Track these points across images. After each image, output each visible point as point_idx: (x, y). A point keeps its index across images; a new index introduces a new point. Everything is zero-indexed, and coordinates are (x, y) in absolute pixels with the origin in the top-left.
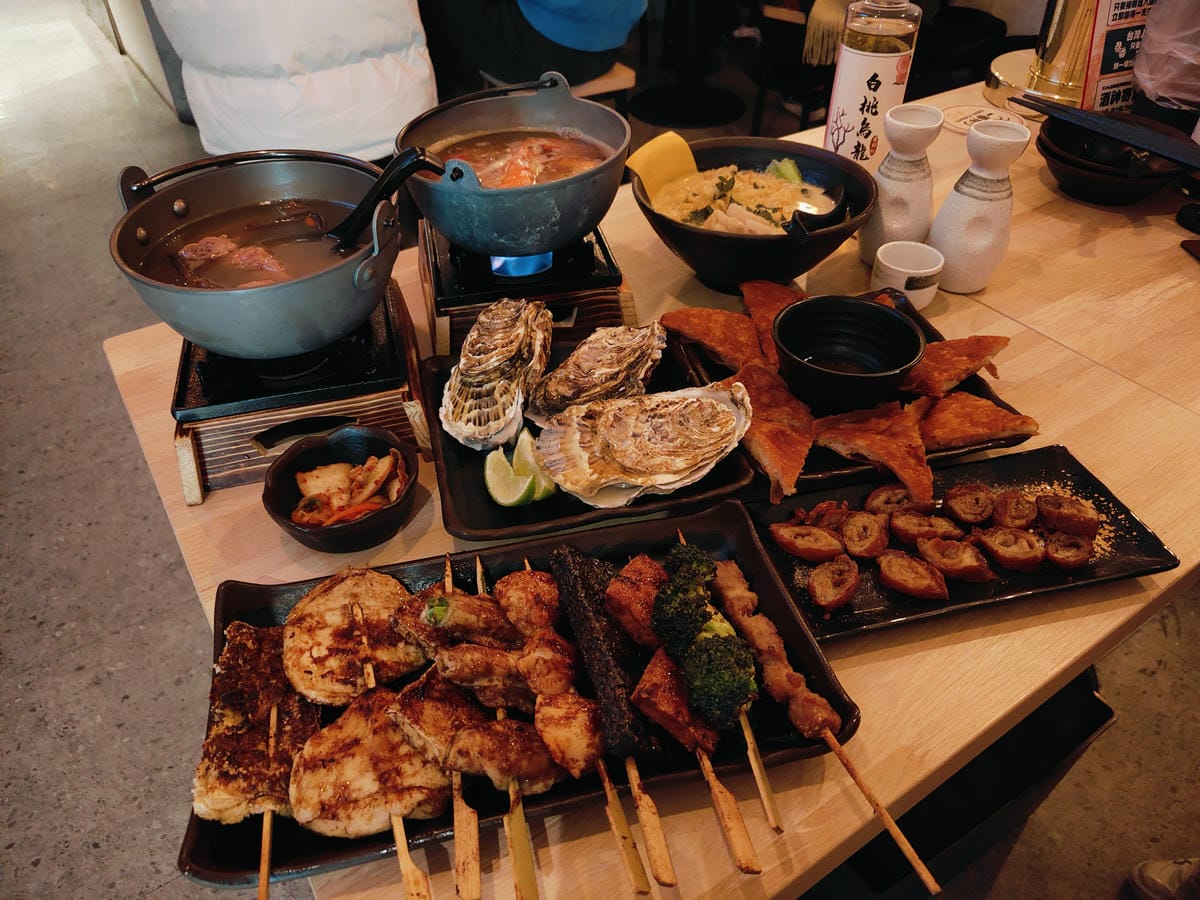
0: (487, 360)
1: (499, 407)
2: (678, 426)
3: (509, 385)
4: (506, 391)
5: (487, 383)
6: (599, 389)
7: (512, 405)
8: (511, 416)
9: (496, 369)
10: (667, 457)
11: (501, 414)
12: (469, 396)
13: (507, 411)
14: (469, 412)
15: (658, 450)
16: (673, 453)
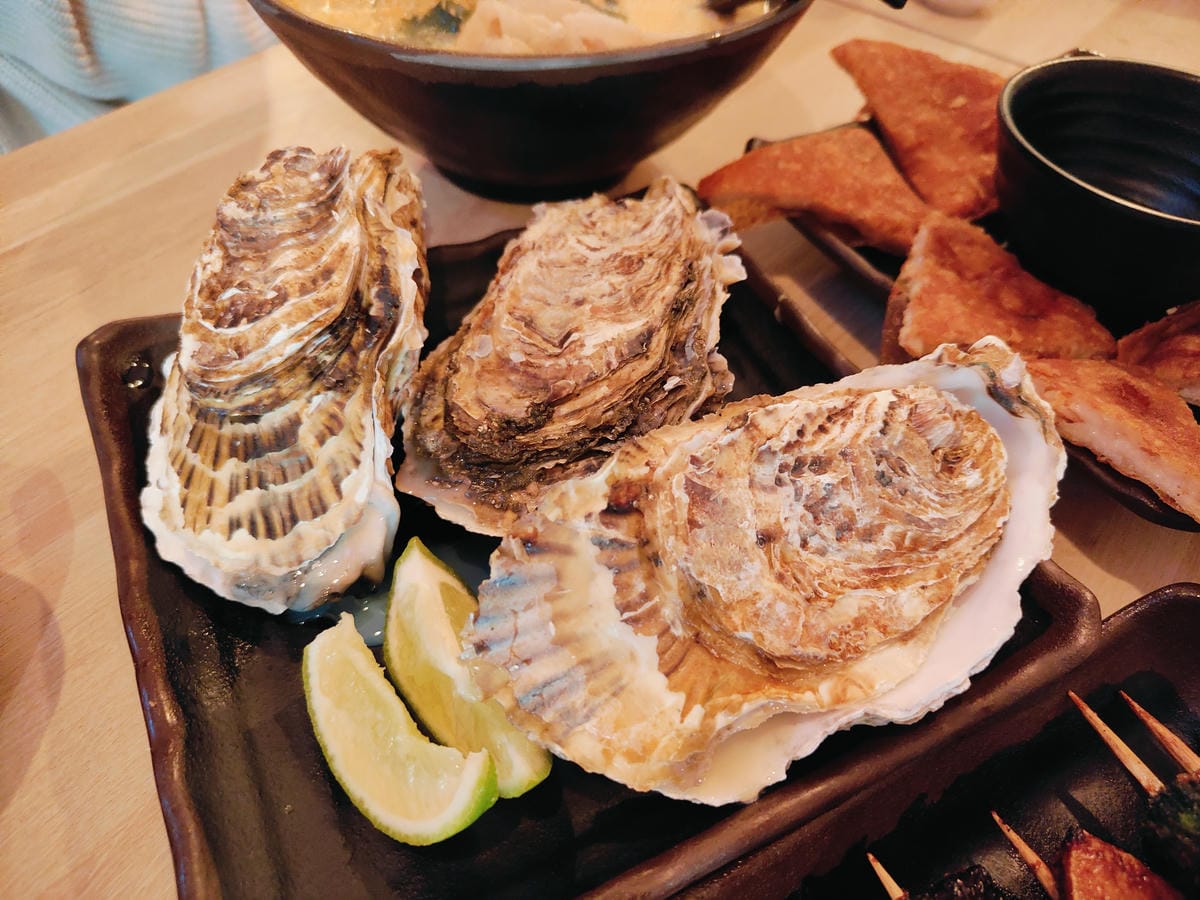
0: (261, 341)
1: (319, 475)
2: (877, 489)
3: (341, 405)
4: (333, 426)
5: (270, 408)
6: (603, 390)
7: (357, 462)
8: (360, 497)
9: (293, 365)
10: (873, 593)
11: (329, 495)
12: (225, 449)
13: (345, 485)
14: (230, 498)
15: (838, 574)
16: (880, 576)
